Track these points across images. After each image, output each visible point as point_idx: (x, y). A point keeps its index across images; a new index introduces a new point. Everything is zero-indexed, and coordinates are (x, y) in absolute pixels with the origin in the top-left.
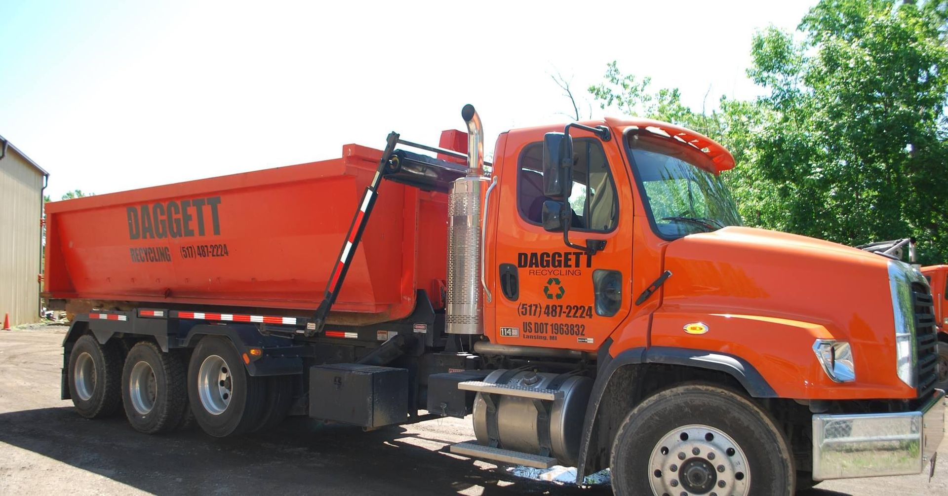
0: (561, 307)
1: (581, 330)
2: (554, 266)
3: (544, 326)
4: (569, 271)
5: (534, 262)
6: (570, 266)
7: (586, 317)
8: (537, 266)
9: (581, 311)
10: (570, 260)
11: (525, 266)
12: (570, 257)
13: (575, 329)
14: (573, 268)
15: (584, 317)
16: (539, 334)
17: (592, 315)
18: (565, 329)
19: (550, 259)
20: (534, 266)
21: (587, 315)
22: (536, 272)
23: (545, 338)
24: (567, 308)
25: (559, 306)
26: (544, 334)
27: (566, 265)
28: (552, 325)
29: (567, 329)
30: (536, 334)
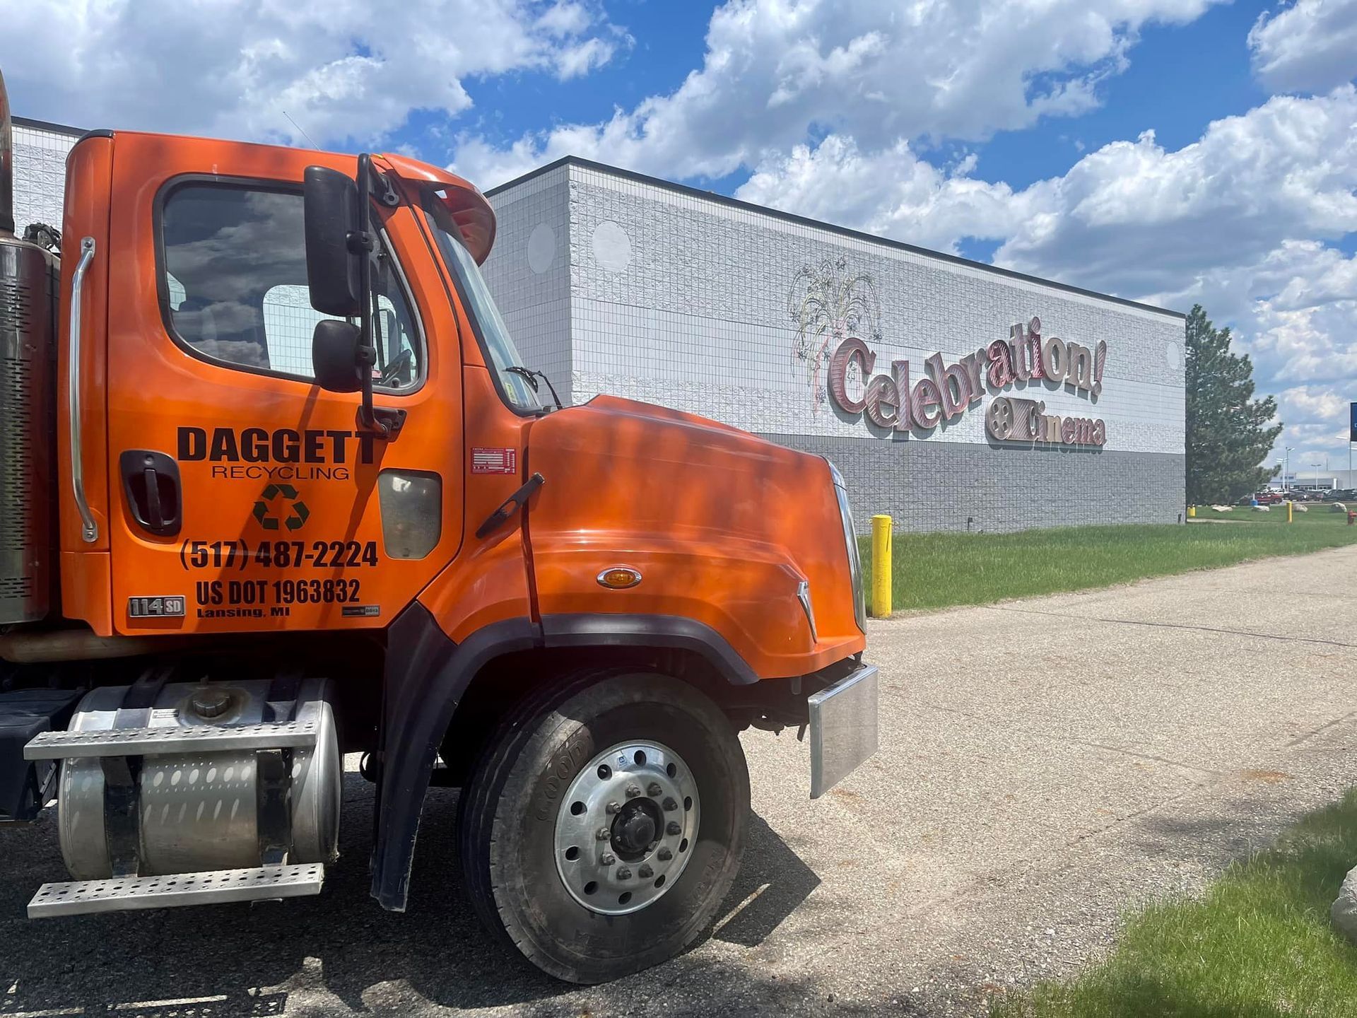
0: (301, 546)
1: (350, 590)
2: (279, 457)
3: (257, 588)
4: (318, 469)
5: (224, 447)
6: (322, 460)
7: (363, 564)
8: (233, 457)
9: (351, 552)
10: (321, 446)
11: (200, 455)
12: (319, 440)
13: (338, 590)
14: (329, 463)
15: (358, 565)
16: (243, 605)
17: (376, 560)
18: (311, 591)
19: (269, 443)
20: (224, 457)
21: (365, 559)
22: (232, 472)
23: (259, 613)
24: (316, 547)
25: (294, 544)
26: (256, 605)
27: (311, 457)
28: (277, 585)
29: (317, 590)
30: (234, 607)
